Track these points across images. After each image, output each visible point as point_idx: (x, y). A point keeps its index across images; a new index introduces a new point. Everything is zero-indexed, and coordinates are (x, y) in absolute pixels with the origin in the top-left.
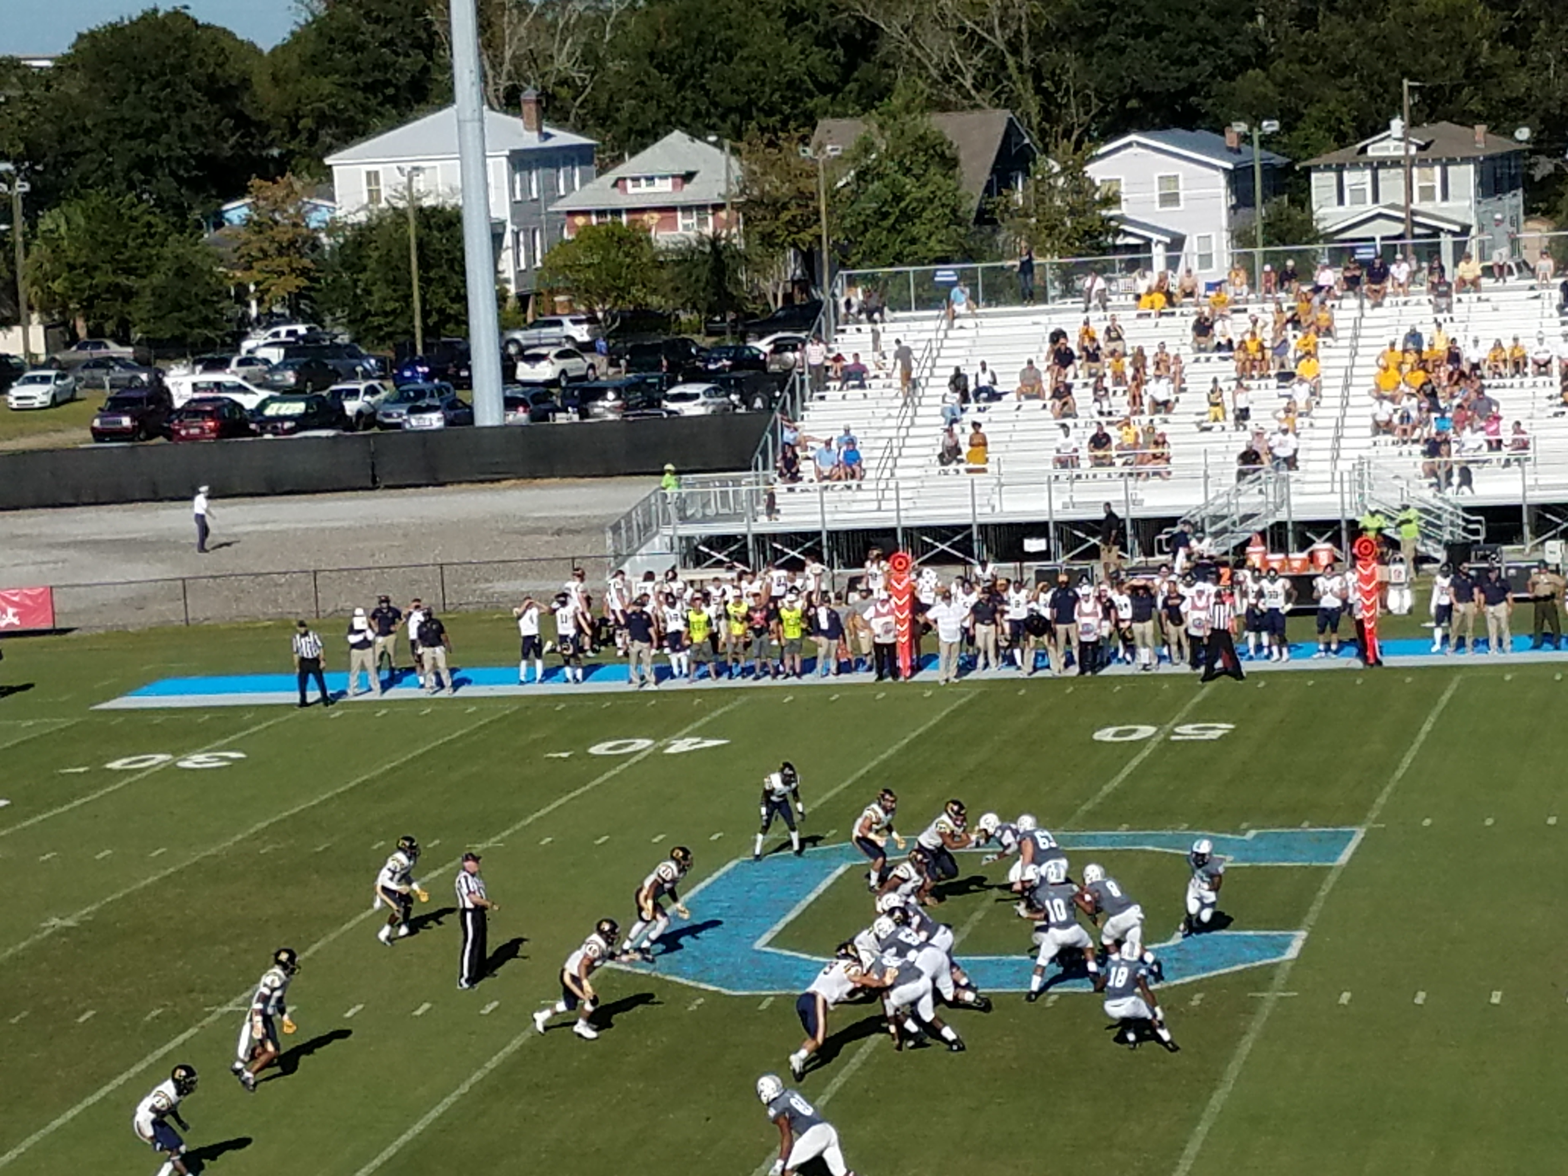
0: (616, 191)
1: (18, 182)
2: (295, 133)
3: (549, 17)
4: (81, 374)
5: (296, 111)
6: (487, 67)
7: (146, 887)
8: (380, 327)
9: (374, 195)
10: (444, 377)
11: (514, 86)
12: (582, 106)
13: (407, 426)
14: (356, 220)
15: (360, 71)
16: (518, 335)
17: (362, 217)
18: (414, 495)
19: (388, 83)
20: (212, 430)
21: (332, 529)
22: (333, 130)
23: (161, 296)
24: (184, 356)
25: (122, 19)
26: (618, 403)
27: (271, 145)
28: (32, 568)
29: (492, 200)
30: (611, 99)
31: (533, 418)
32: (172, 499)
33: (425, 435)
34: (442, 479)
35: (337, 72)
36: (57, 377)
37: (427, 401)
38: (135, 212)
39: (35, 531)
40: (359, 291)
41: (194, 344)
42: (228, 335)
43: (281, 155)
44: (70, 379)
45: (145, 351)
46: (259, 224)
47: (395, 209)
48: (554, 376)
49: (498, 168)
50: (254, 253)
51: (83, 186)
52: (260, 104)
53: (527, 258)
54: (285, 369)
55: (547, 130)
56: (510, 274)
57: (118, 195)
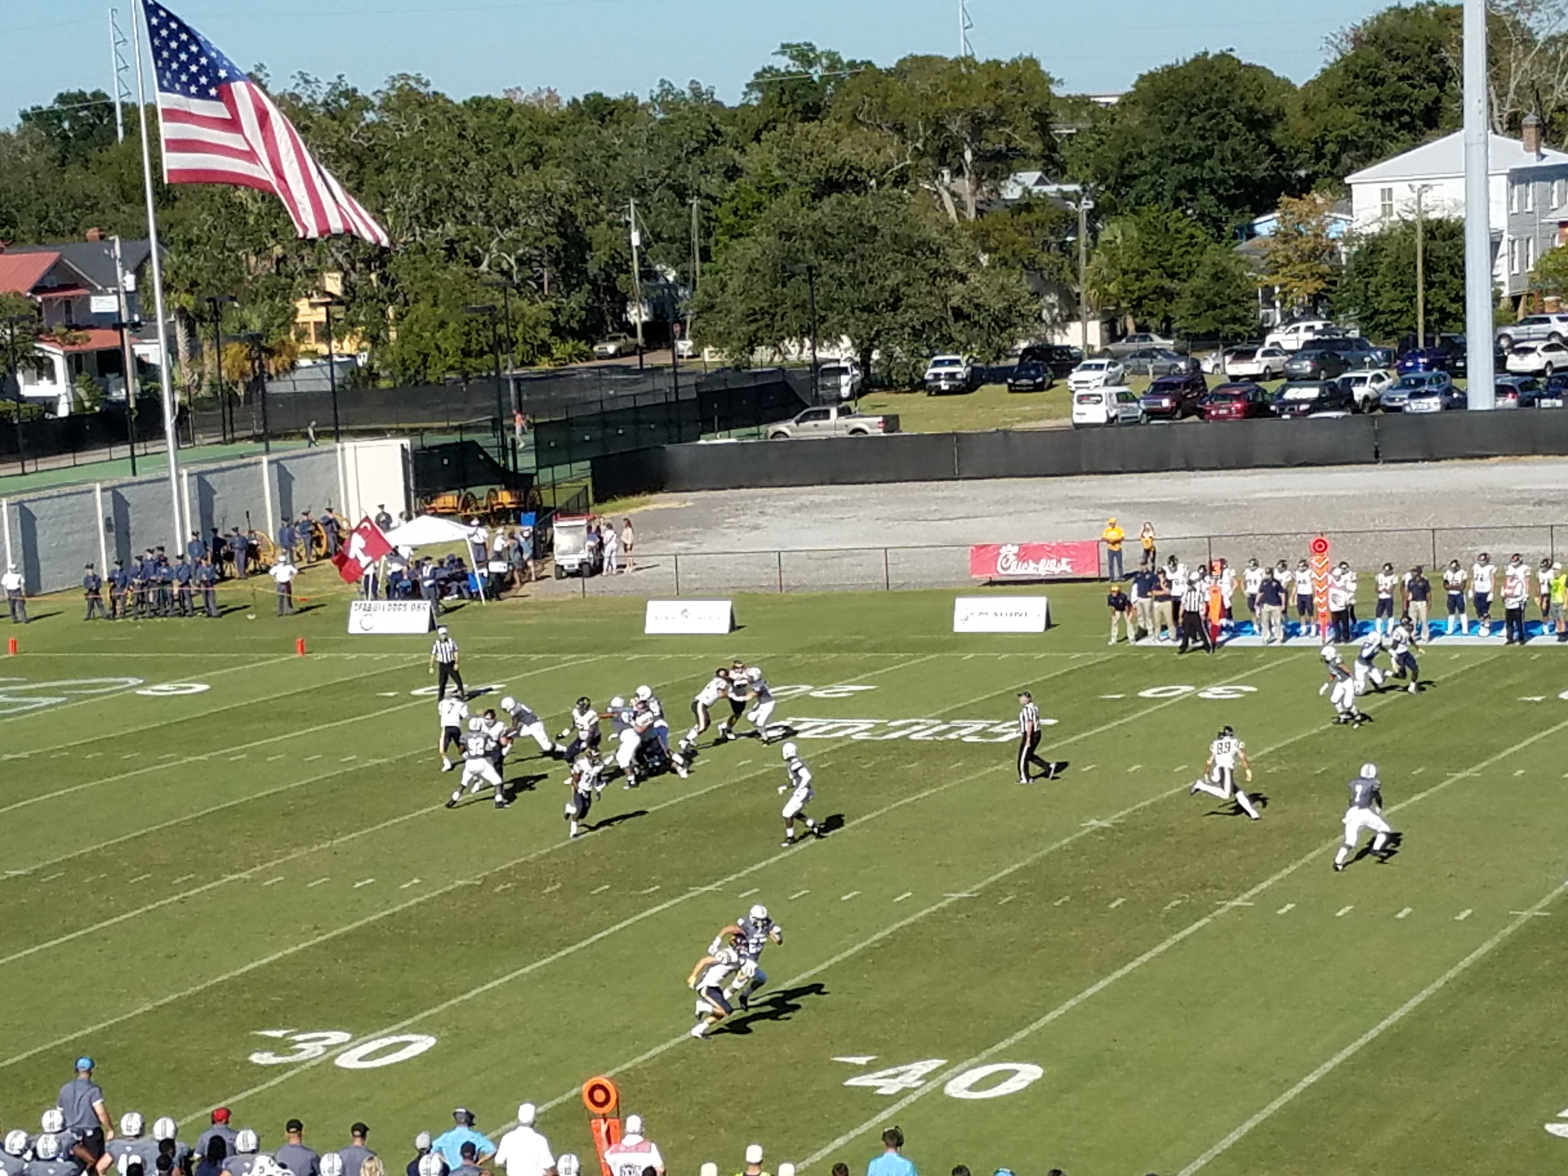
1: (1084, 201)
2: (1319, 156)
3: (1551, 52)
4: (1128, 363)
5: (1323, 137)
6: (1493, 96)
7: (1169, 798)
8: (1387, 324)
9: (1387, 210)
10: (1442, 366)
11: (1516, 114)
13: (1408, 409)
14: (1370, 232)
15: (1380, 102)
16: (1509, 331)
17: (1375, 228)
19: (1404, 112)
20: (1238, 411)
21: (1338, 497)
22: (1353, 154)
23: (1198, 297)
24: (1215, 348)
25: (1178, 61)
27: (1298, 168)
28: (1083, 524)
29: (1492, 213)
31: (1521, 404)
32: (1203, 469)
33: (1422, 416)
34: (1437, 456)
35: (1359, 102)
36: (1109, 364)
37: (1426, 388)
38: (1180, 225)
39: (1086, 494)
40: (1370, 293)
41: (1226, 338)
42: (1255, 330)
43: (1307, 175)
44: (1120, 366)
45: (1183, 344)
46: (1286, 235)
47: (1404, 221)
48: (1541, 367)
49: (1499, 185)
50: (1280, 260)
51: (1137, 204)
52: (1291, 132)
53: (1520, 263)
54: (1303, 359)
55: (1544, 151)
56: (1504, 277)
57: (1166, 211)
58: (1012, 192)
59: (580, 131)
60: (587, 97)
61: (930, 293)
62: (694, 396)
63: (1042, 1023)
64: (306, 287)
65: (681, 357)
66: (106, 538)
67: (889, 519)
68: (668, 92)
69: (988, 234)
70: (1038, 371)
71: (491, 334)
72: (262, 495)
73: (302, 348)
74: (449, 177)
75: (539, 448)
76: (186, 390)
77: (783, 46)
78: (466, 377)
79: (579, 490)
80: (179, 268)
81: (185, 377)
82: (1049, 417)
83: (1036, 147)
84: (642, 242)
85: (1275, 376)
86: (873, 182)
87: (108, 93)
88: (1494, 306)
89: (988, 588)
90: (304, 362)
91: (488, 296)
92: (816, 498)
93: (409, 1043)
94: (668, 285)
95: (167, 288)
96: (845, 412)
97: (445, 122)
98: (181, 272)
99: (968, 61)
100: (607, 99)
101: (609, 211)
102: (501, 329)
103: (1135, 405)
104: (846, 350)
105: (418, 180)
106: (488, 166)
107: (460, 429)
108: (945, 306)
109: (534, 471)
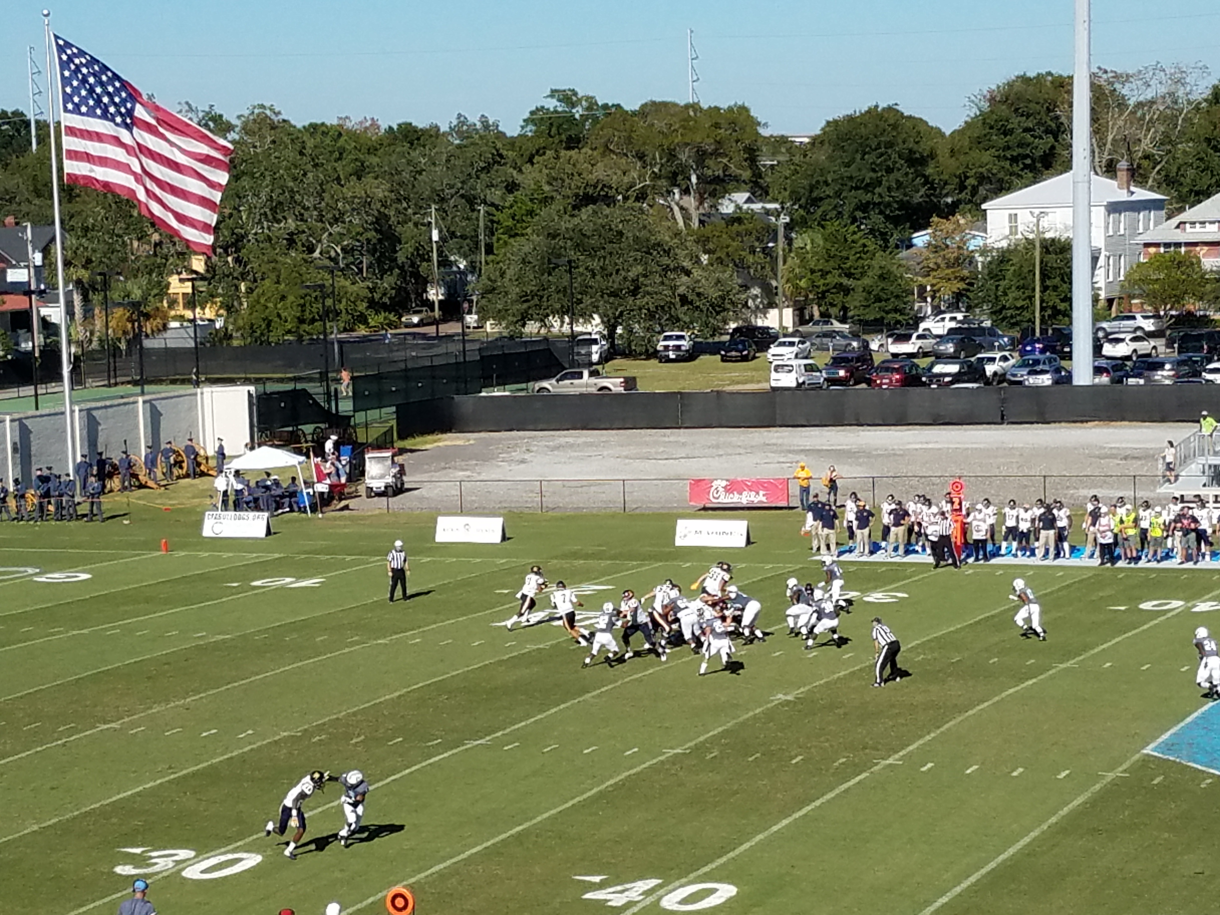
0: (1178, 230)
1: (782, 216)
2: (962, 187)
3: (1139, 114)
4: (814, 341)
5: (965, 173)
6: (1095, 145)
7: (838, 678)
8: (1012, 317)
9: (1014, 230)
10: (1053, 351)
11: (1112, 160)
12: (1158, 172)
13: (1027, 383)
14: (1000, 246)
15: (1009, 148)
16: (1105, 325)
17: (1004, 244)
18: (1029, 429)
19: (1027, 156)
20: (897, 380)
21: (972, 450)
22: (988, 187)
23: (868, 292)
24: (881, 332)
25: (855, 112)
26: (1172, 373)
27: (946, 195)
28: (778, 465)
29: (1093, 235)
30: (1179, 169)
31: (1113, 381)
32: (869, 425)
33: (1037, 389)
34: (1048, 420)
35: (993, 147)
36: (799, 342)
37: (1041, 367)
38: (856, 237)
39: (780, 441)
40: (999, 293)
41: (889, 324)
42: (911, 318)
43: (952, 202)
44: (808, 344)
45: (856, 328)
46: (936, 247)
47: (1026, 239)
48: (1128, 353)
49: (1099, 214)
50: (931, 265)
51: (823, 220)
52: (941, 168)
53: (1114, 274)
54: (948, 342)
55: (1132, 189)
56: (1101, 284)
57: (845, 226)
58: (727, 208)
59: (394, 151)
60: (400, 125)
61: (662, 283)
62: (479, 358)
63: (737, 851)
64: (177, 265)
65: (469, 327)
66: (13, 458)
67: (626, 457)
68: (463, 123)
69: (708, 239)
70: (744, 346)
71: (320, 306)
72: (137, 427)
73: (173, 313)
74: (291, 184)
75: (356, 396)
76: (80, 344)
77: (553, 91)
78: (300, 339)
79: (386, 429)
80: (77, 249)
81: (80, 333)
82: (752, 382)
83: (746, 174)
84: (440, 238)
85: (926, 355)
86: (620, 197)
87: (25, 112)
88: (1093, 306)
89: (702, 512)
90: (174, 324)
91: (320, 276)
92: (571, 440)
93: (241, 860)
94: (460, 272)
95: (67, 264)
96: (594, 374)
97: (289, 141)
98: (79, 252)
99: (695, 106)
100: (416, 127)
101: (415, 214)
102: (329, 302)
103: (818, 374)
104: (596, 326)
105: (267, 186)
106: (322, 176)
107: (296, 379)
108: (674, 294)
109: (351, 413)
